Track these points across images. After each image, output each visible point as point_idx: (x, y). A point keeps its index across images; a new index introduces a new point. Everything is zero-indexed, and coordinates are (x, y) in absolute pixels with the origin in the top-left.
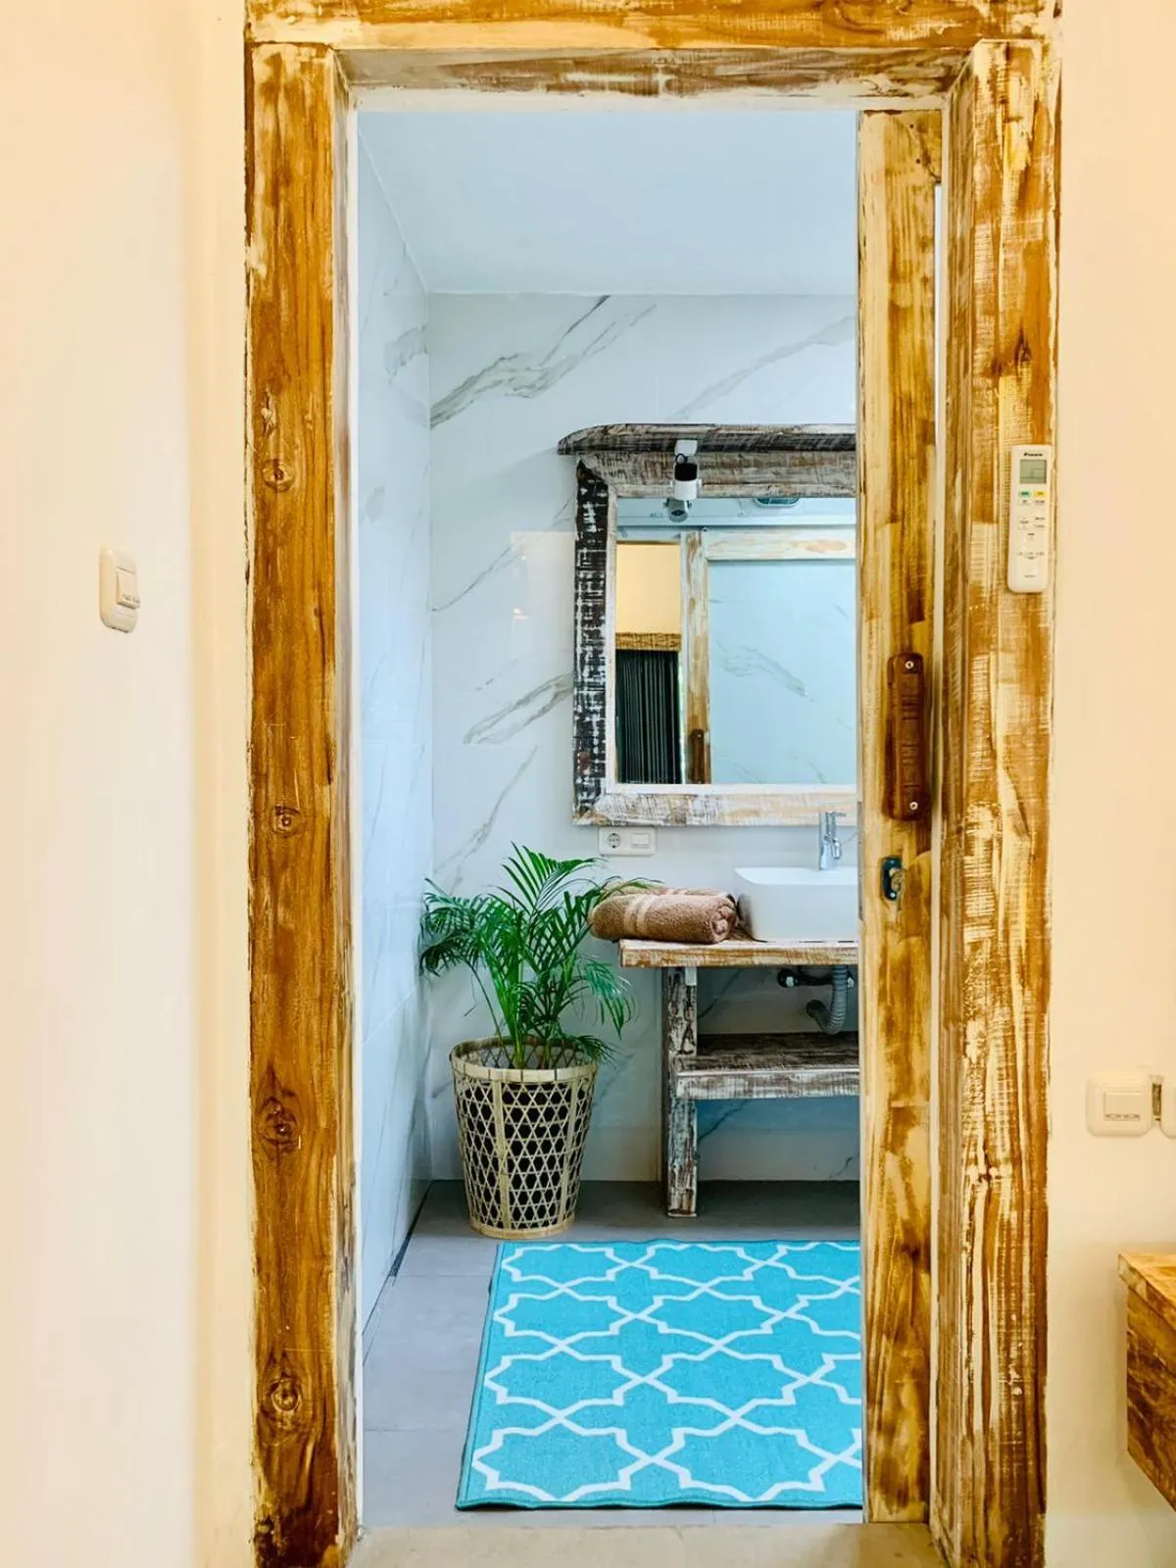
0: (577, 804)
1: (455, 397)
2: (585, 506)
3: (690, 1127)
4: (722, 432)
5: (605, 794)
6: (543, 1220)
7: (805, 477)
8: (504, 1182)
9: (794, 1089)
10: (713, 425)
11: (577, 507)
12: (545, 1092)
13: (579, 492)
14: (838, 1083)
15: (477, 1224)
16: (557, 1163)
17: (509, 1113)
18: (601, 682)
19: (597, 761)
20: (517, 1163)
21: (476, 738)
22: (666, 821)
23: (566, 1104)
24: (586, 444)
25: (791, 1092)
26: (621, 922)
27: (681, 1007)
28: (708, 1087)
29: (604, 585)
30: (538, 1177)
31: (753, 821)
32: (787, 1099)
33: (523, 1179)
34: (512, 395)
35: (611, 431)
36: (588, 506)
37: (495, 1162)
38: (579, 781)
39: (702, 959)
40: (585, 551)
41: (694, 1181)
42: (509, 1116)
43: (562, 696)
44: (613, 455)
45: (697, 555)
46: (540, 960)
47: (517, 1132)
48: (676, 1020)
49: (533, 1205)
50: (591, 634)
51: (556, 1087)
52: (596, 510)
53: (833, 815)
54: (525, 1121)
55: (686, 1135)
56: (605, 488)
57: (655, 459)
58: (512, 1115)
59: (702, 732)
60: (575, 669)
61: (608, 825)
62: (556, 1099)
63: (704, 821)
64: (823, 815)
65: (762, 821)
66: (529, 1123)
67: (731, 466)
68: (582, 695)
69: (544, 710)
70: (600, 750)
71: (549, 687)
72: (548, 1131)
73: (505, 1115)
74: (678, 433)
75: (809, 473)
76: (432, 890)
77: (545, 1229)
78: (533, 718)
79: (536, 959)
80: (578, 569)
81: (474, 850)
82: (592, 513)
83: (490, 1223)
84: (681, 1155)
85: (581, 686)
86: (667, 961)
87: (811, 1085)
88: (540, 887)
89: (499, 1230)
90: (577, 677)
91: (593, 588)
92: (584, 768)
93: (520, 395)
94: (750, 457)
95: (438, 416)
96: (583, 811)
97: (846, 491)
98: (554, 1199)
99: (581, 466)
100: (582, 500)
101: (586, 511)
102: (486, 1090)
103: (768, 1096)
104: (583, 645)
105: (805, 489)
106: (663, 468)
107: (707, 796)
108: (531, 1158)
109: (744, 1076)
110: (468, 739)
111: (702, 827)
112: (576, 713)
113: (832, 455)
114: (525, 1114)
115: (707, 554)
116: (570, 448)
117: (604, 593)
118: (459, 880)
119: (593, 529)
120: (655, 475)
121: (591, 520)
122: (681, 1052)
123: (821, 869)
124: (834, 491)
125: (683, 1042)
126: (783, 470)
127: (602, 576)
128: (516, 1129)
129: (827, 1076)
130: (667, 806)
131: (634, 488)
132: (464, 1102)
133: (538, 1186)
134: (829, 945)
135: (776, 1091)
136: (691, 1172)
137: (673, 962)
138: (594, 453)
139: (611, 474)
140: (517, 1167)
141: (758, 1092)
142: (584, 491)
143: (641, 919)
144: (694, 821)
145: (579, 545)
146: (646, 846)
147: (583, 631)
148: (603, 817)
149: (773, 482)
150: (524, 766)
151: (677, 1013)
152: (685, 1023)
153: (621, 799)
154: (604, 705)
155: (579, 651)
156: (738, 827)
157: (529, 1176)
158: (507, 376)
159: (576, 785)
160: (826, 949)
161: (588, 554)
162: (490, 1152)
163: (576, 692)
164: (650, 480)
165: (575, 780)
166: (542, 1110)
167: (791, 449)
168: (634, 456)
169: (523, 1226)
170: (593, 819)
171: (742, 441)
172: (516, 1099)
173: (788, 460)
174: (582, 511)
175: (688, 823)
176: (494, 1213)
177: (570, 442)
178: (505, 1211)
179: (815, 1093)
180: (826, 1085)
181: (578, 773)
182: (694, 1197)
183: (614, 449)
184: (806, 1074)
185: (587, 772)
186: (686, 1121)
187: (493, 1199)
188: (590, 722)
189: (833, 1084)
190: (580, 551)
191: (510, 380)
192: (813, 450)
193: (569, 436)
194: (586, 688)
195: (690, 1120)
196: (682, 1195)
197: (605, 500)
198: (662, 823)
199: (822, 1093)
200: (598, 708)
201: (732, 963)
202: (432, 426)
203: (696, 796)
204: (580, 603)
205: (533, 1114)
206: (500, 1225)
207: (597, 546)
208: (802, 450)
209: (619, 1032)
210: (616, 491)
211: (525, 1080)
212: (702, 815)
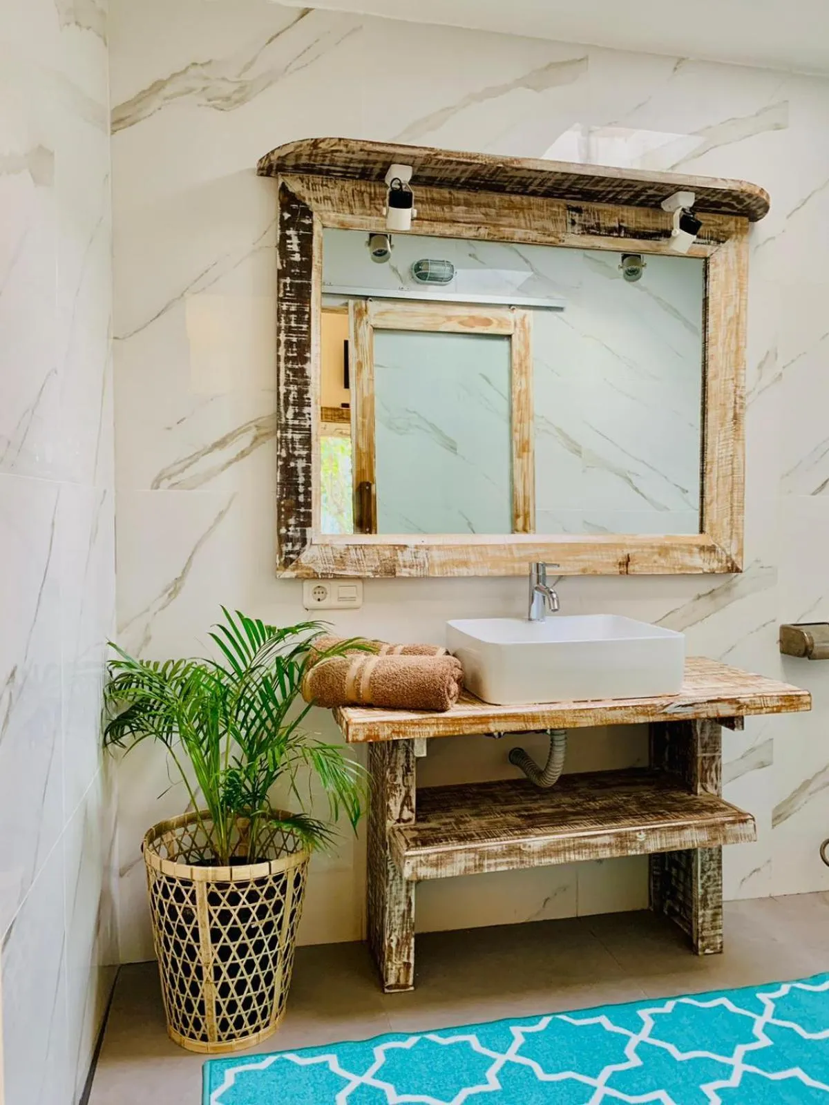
0: (281, 556)
1: (140, 101)
2: (288, 232)
3: (409, 898)
4: (439, 157)
5: (311, 544)
6: (254, 1026)
7: (513, 221)
8: (209, 991)
9: (525, 859)
10: (432, 149)
11: (279, 232)
12: (257, 889)
13: (282, 217)
14: (569, 849)
15: (176, 1036)
16: (271, 962)
17: (215, 916)
18: (307, 424)
19: (302, 510)
20: (224, 970)
21: (165, 483)
22: (375, 572)
23: (281, 897)
24: (290, 162)
25: (522, 862)
26: (342, 689)
27: (400, 772)
28: (436, 865)
29: (309, 319)
30: (249, 981)
31: (464, 571)
32: (519, 870)
33: (232, 987)
34: (207, 106)
35: (321, 145)
36: (291, 232)
37: (199, 971)
38: (283, 531)
39: (435, 728)
40: (288, 280)
41: (412, 954)
42: (215, 919)
43: (262, 439)
44: (318, 179)
45: (363, 323)
46: (247, 735)
47: (225, 936)
48: (394, 787)
49: (243, 1013)
50: (295, 371)
51: (271, 880)
52: (300, 237)
53: (544, 565)
54: (235, 923)
55: (403, 907)
56: (310, 214)
57: (363, 188)
58: (219, 917)
59: (369, 485)
60: (278, 411)
61: (314, 577)
62: (270, 894)
63: (414, 572)
64: (534, 566)
65: (472, 572)
66: (240, 925)
67: (441, 203)
68: (286, 438)
69: (243, 454)
70: (306, 498)
71: (249, 429)
72: (261, 930)
73: (211, 918)
74: (394, 154)
75: (517, 217)
76: (115, 656)
77: (256, 1034)
78: (230, 463)
79: (243, 732)
80: (281, 300)
81: (163, 608)
82: (295, 240)
83: (192, 1036)
84: (398, 927)
85: (285, 428)
86: (398, 733)
87: (544, 853)
88: (253, 654)
89: (204, 1043)
90: (280, 418)
91: (297, 321)
92: (287, 518)
93: (215, 107)
94: (461, 195)
95: (120, 121)
96: (287, 563)
97: (552, 239)
98: (266, 1002)
99: (284, 188)
100: (284, 225)
101: (290, 238)
102: (187, 891)
103: (499, 869)
104: (286, 384)
105: (514, 233)
106: (371, 199)
107: (416, 547)
108: (241, 962)
109: (474, 850)
110: (156, 485)
111: (410, 578)
112: (279, 457)
113: (539, 200)
114: (235, 916)
115: (373, 322)
116: (273, 167)
117: (309, 328)
118: (148, 639)
119: (297, 258)
120: (363, 206)
121: (296, 248)
122: (398, 821)
123: (530, 619)
124: (541, 238)
125: (402, 810)
126: (493, 212)
127: (307, 310)
128: (225, 933)
129: (558, 843)
130: (376, 557)
131: (341, 217)
132: (161, 902)
133: (249, 991)
134: (565, 707)
135: (507, 863)
136: (408, 944)
137: (404, 734)
138: (297, 176)
139: (317, 201)
140: (225, 974)
141: (490, 866)
142: (287, 216)
143: (364, 684)
144: (403, 572)
145: (281, 274)
146: (353, 599)
147: (286, 367)
148: (310, 569)
149: (483, 223)
150: (221, 514)
151: (395, 780)
152: (404, 789)
153: (328, 550)
154: (310, 449)
155: (283, 390)
156: (448, 577)
157: (239, 981)
158: (200, 85)
159: (280, 536)
160: (563, 711)
161: (291, 284)
162: (193, 959)
163: (279, 434)
164: (357, 210)
165: (279, 529)
166: (254, 908)
167: (500, 189)
168: (340, 183)
169: (231, 1037)
170: (299, 572)
171: (457, 174)
172: (224, 900)
173: (497, 203)
174: (284, 238)
175: (397, 574)
176: (197, 1025)
177: (273, 158)
178: (211, 1022)
179: (546, 861)
180: (557, 852)
181: (282, 522)
182: (412, 970)
183: (320, 172)
184: (536, 841)
185: (292, 521)
186: (403, 893)
187: (196, 1010)
188: (295, 468)
189: (565, 850)
190: (283, 281)
191: (204, 89)
192: (523, 193)
193: (273, 152)
194: (290, 431)
195: (408, 891)
196: (399, 969)
197: (310, 227)
198: (370, 574)
199: (553, 861)
200: (304, 453)
201: (467, 732)
202: (113, 132)
203: (405, 546)
204: (283, 337)
205: (244, 915)
206: (204, 1038)
207: (300, 276)
208: (512, 192)
209: (354, 826)
210: (322, 218)
211: (234, 878)
212: (411, 566)
